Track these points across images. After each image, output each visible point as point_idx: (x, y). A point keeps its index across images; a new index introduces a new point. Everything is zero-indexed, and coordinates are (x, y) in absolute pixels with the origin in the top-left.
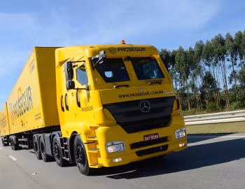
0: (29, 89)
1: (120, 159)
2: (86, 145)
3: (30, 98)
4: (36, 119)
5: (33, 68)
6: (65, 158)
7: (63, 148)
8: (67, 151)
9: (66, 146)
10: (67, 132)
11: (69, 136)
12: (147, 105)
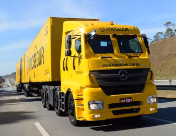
0: (43, 48)
1: (99, 116)
2: (75, 101)
3: (42, 56)
4: (45, 74)
5: (47, 32)
6: (61, 109)
7: (61, 100)
8: (63, 103)
9: (63, 99)
10: (64, 88)
11: (65, 92)
12: (125, 74)
